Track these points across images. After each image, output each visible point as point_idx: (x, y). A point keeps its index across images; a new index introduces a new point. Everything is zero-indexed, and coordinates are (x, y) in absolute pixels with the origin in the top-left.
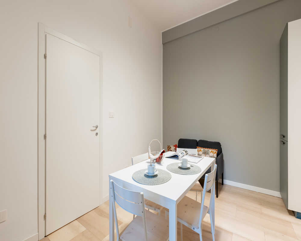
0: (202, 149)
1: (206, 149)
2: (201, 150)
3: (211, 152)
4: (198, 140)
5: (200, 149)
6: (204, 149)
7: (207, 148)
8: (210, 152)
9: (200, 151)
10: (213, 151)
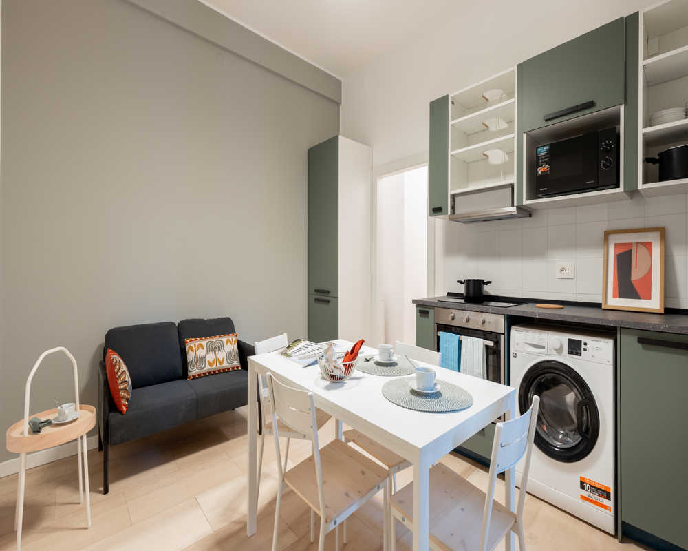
0: (204, 342)
1: (214, 340)
2: (201, 346)
3: (227, 344)
4: (177, 322)
5: (197, 344)
6: (209, 339)
7: (215, 336)
8: (225, 344)
9: (200, 349)
10: (231, 339)
